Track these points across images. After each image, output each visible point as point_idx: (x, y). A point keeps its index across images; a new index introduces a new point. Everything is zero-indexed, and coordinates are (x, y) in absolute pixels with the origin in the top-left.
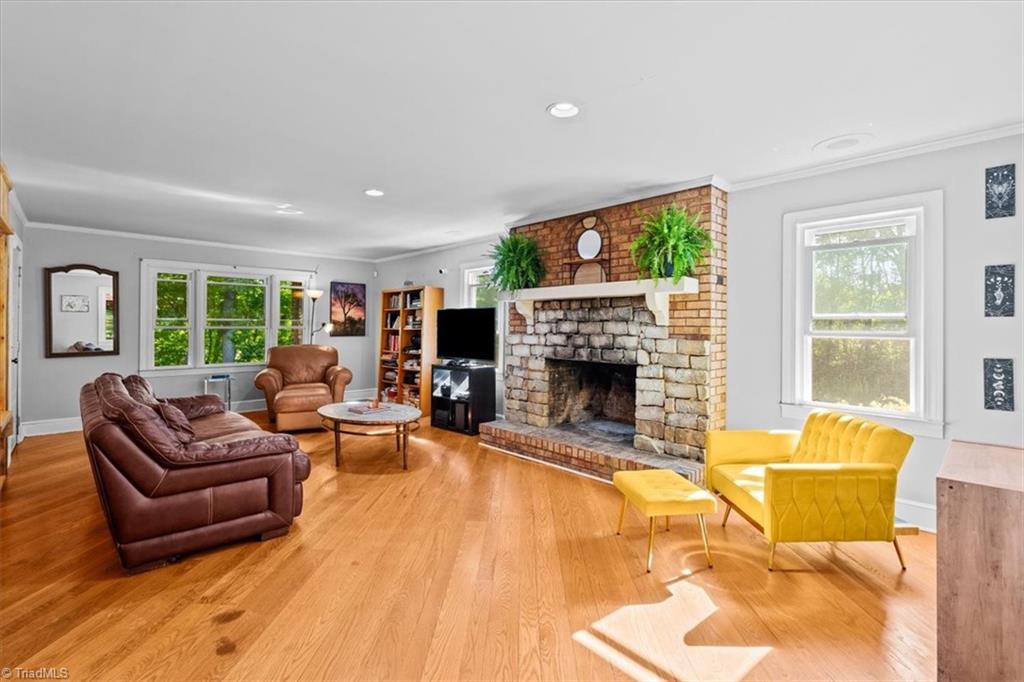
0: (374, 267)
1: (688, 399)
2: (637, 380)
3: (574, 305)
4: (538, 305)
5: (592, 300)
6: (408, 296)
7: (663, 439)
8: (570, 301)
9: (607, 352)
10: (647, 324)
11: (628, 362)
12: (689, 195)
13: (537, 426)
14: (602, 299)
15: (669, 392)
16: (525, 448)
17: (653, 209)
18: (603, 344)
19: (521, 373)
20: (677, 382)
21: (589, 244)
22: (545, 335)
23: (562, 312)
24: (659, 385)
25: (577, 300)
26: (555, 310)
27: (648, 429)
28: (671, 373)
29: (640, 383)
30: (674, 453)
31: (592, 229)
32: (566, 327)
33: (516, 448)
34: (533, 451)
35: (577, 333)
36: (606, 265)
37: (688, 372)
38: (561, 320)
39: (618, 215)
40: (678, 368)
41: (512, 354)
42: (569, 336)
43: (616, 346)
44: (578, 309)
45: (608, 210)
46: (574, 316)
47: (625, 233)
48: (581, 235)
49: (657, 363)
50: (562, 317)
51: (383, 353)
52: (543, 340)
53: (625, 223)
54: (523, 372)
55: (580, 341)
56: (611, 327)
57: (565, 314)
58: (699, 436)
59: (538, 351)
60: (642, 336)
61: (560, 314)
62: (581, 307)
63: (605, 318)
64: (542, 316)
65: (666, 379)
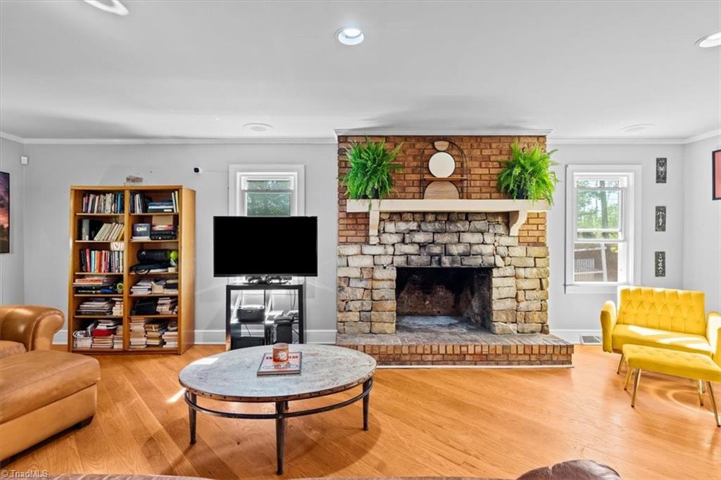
0: (22, 150)
1: (534, 289)
2: (493, 279)
3: (430, 218)
4: (385, 217)
5: (449, 214)
6: (137, 197)
7: (516, 322)
8: (424, 214)
9: (466, 258)
10: (501, 235)
11: (486, 265)
12: (530, 140)
13: (386, 333)
14: (459, 213)
15: (519, 286)
16: (408, 358)
17: (501, 145)
18: (461, 252)
19: (362, 284)
20: (525, 278)
21: (442, 165)
22: (393, 245)
23: (416, 224)
24: (511, 281)
25: (433, 213)
26: (407, 221)
27: (504, 317)
28: (521, 272)
29: (496, 282)
30: (526, 331)
31: (444, 151)
32: (420, 238)
33: (394, 360)
34: (419, 358)
35: (433, 242)
36: (460, 184)
37: (535, 270)
38: (414, 230)
39: (469, 144)
40: (525, 267)
41: (348, 266)
42: (422, 246)
43: (472, 253)
44: (434, 222)
45: (461, 138)
46: (430, 227)
47: (476, 161)
48: (432, 155)
49: (510, 265)
50: (415, 228)
51: (75, 277)
52: (390, 250)
53: (477, 153)
54: (364, 282)
55: (437, 250)
56: (467, 238)
57: (419, 226)
58: (543, 315)
59: (385, 260)
60: (496, 244)
61: (413, 226)
62: (436, 220)
63: (463, 229)
64: (390, 227)
65: (516, 277)
